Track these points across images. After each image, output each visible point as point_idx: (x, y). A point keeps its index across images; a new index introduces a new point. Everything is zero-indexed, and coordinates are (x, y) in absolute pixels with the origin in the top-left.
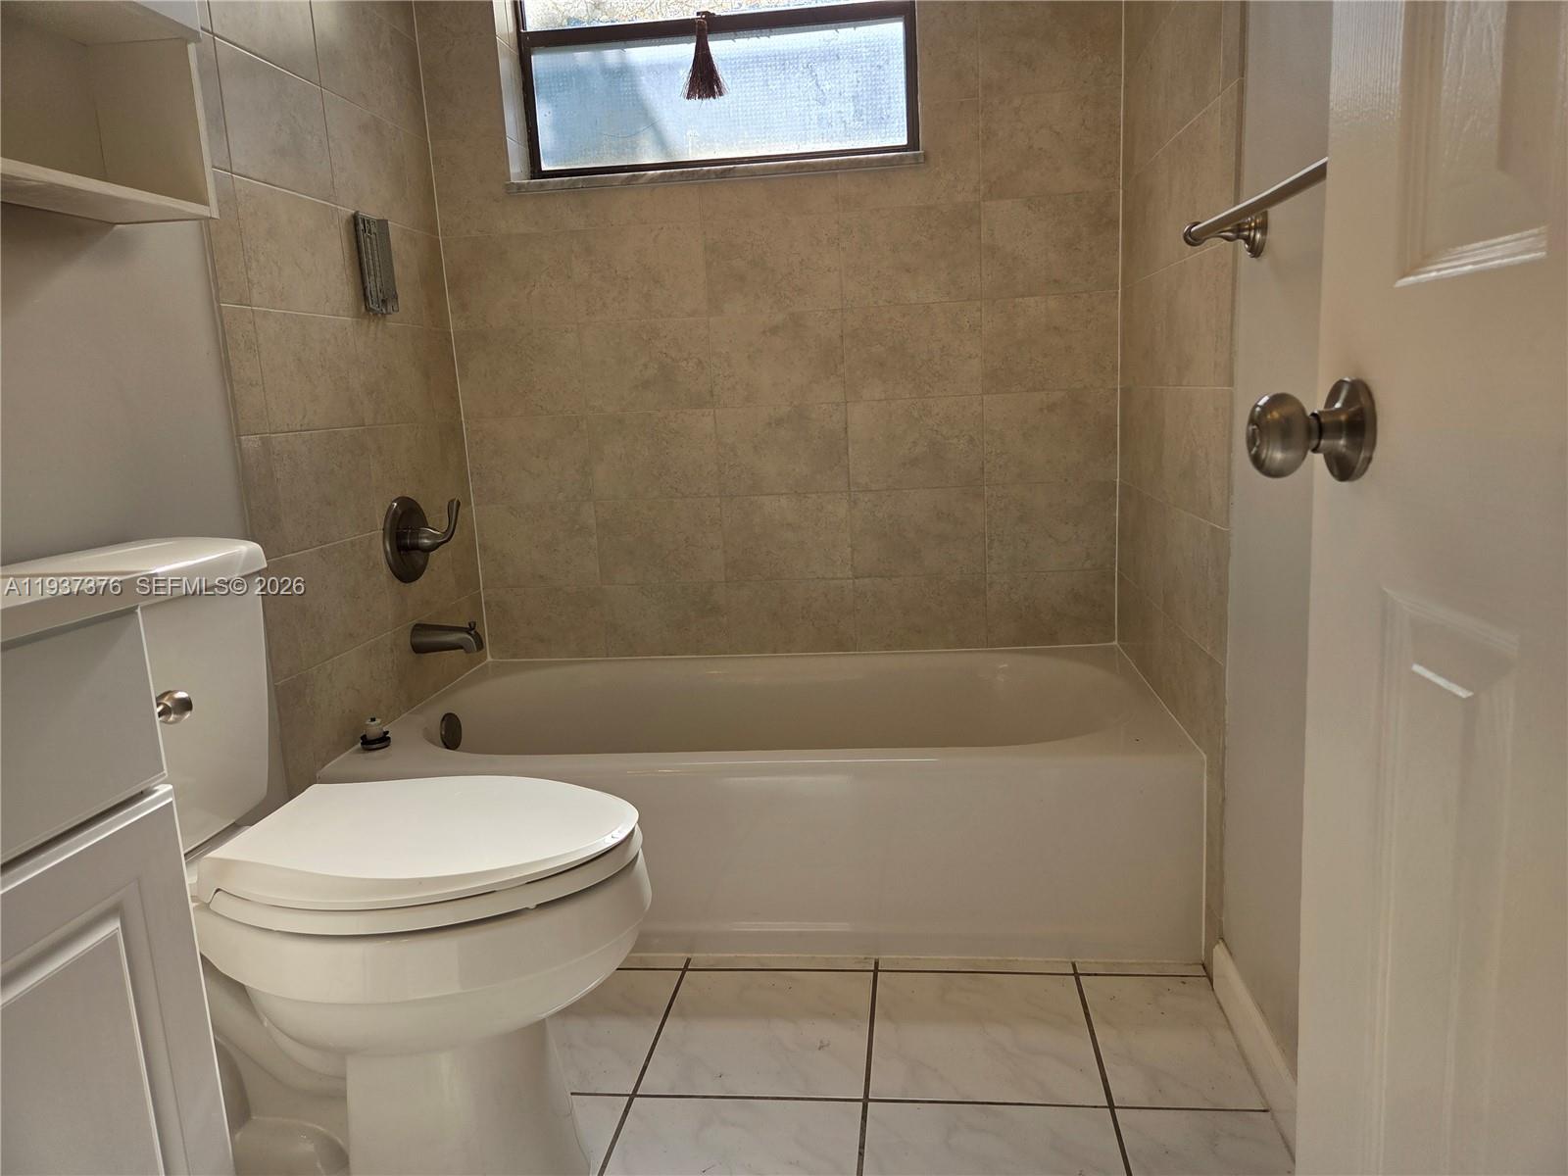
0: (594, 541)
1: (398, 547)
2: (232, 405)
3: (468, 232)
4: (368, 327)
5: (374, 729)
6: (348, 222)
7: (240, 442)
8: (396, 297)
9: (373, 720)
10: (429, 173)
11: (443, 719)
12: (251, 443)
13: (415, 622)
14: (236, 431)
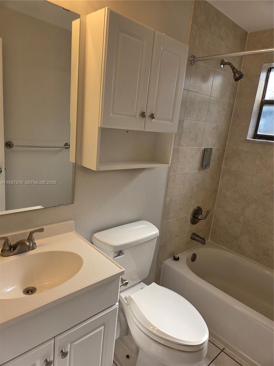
0: (241, 225)
1: (194, 217)
2: (166, 192)
3: (233, 147)
4: (201, 171)
5: (176, 256)
6: (203, 150)
7: (166, 199)
8: (209, 165)
9: (177, 254)
10: (228, 133)
11: (193, 254)
12: (168, 199)
13: (193, 232)
14: (166, 197)
